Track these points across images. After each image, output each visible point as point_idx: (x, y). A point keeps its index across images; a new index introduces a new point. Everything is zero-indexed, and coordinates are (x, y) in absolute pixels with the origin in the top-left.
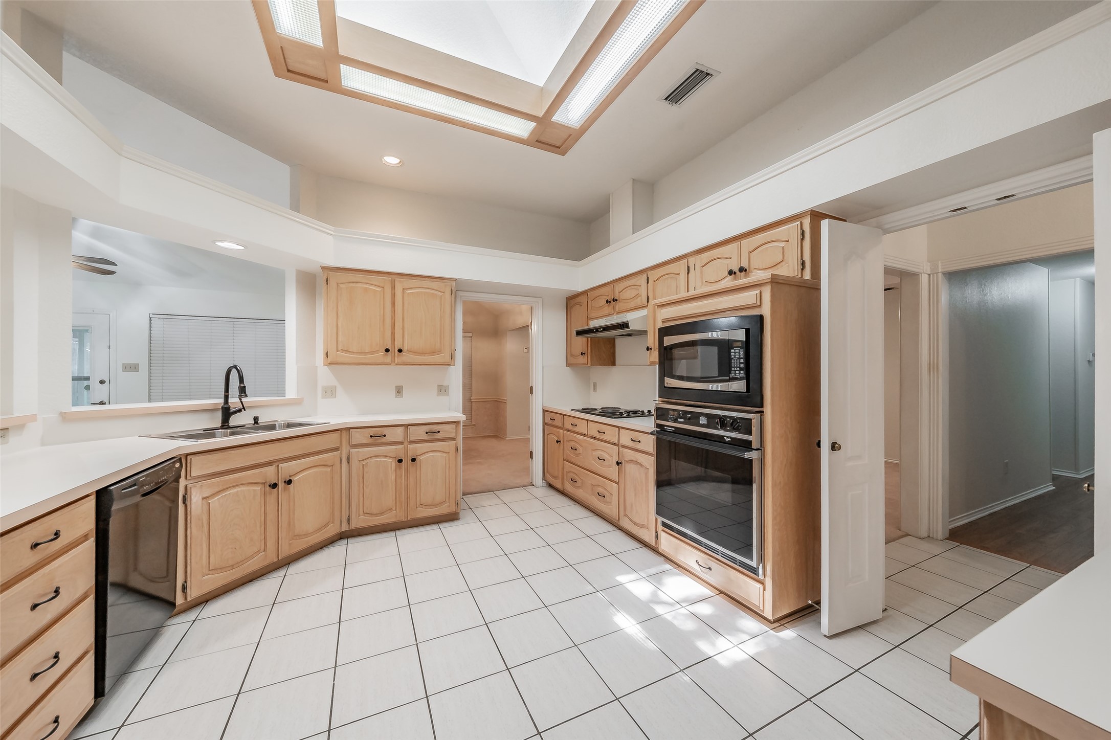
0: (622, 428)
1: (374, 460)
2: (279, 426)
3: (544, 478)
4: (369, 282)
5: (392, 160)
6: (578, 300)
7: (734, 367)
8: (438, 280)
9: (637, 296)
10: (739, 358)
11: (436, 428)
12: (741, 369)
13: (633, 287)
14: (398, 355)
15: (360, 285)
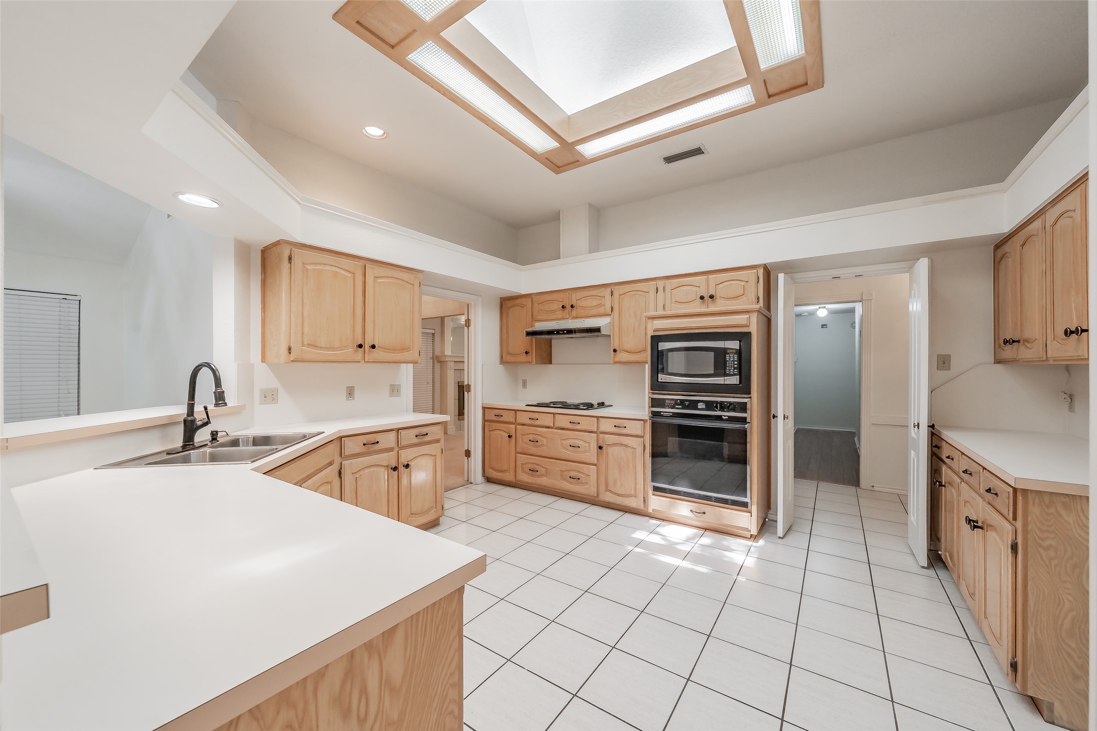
0: (601, 417)
1: (367, 471)
2: (243, 441)
3: (484, 475)
4: (339, 266)
5: (375, 131)
6: (519, 301)
7: (729, 367)
8: (407, 271)
9: (600, 305)
10: (734, 361)
11: (424, 430)
12: (735, 368)
13: (594, 297)
14: (369, 351)
15: (328, 268)
